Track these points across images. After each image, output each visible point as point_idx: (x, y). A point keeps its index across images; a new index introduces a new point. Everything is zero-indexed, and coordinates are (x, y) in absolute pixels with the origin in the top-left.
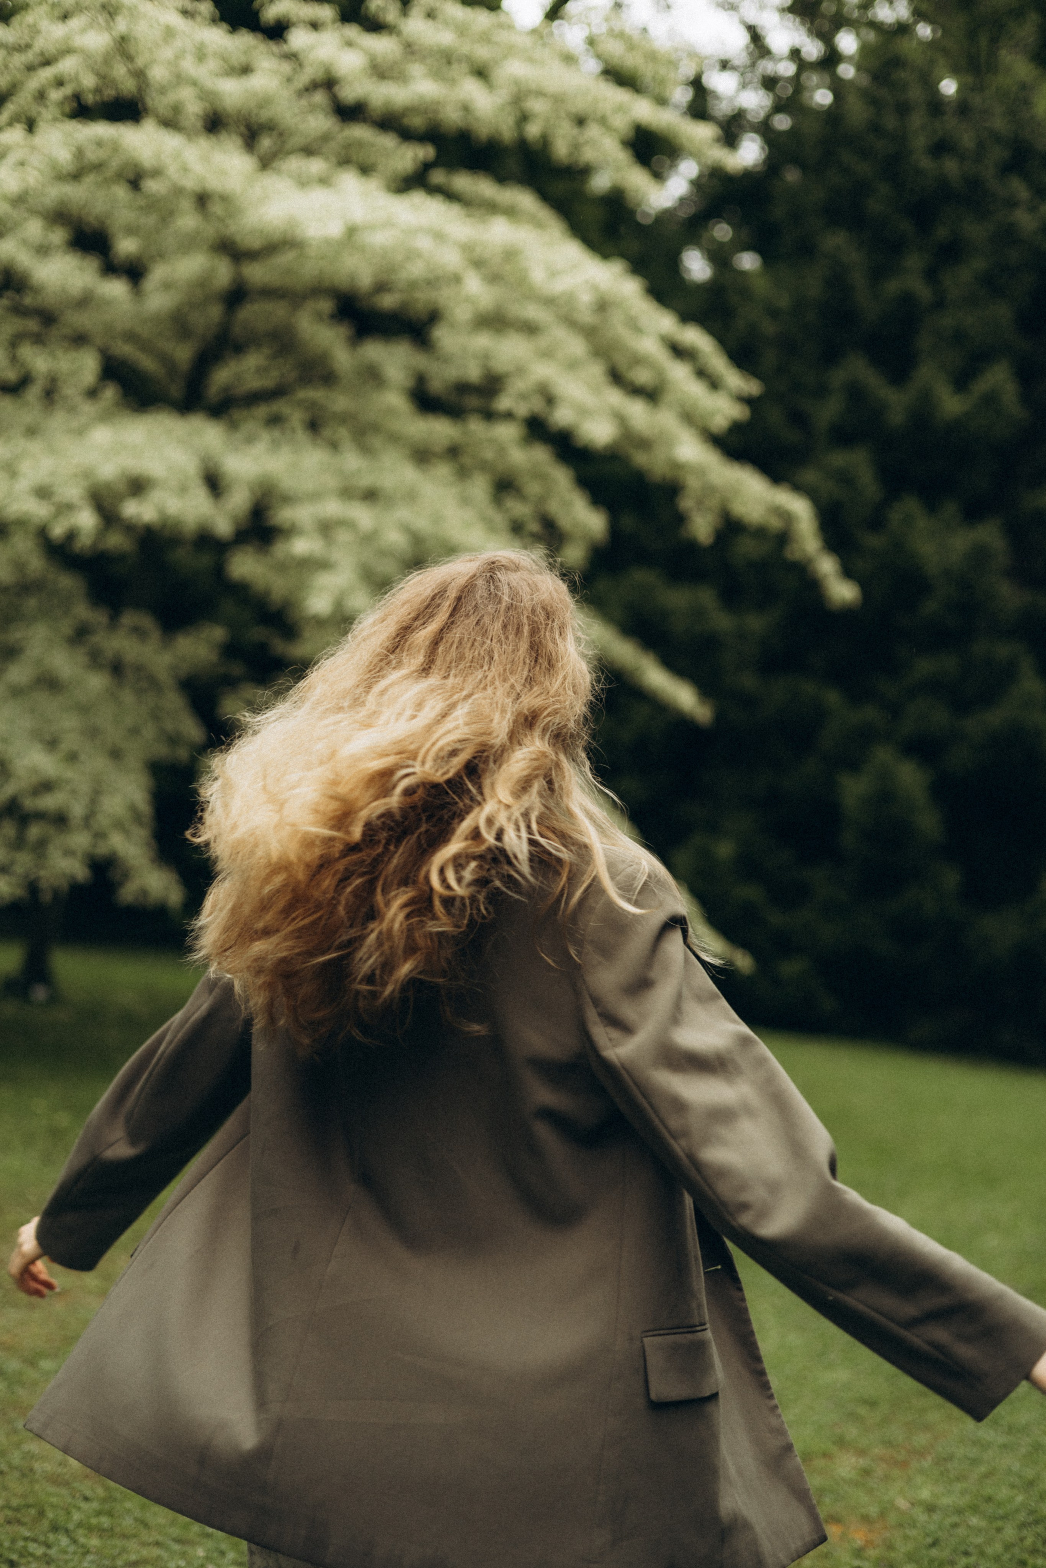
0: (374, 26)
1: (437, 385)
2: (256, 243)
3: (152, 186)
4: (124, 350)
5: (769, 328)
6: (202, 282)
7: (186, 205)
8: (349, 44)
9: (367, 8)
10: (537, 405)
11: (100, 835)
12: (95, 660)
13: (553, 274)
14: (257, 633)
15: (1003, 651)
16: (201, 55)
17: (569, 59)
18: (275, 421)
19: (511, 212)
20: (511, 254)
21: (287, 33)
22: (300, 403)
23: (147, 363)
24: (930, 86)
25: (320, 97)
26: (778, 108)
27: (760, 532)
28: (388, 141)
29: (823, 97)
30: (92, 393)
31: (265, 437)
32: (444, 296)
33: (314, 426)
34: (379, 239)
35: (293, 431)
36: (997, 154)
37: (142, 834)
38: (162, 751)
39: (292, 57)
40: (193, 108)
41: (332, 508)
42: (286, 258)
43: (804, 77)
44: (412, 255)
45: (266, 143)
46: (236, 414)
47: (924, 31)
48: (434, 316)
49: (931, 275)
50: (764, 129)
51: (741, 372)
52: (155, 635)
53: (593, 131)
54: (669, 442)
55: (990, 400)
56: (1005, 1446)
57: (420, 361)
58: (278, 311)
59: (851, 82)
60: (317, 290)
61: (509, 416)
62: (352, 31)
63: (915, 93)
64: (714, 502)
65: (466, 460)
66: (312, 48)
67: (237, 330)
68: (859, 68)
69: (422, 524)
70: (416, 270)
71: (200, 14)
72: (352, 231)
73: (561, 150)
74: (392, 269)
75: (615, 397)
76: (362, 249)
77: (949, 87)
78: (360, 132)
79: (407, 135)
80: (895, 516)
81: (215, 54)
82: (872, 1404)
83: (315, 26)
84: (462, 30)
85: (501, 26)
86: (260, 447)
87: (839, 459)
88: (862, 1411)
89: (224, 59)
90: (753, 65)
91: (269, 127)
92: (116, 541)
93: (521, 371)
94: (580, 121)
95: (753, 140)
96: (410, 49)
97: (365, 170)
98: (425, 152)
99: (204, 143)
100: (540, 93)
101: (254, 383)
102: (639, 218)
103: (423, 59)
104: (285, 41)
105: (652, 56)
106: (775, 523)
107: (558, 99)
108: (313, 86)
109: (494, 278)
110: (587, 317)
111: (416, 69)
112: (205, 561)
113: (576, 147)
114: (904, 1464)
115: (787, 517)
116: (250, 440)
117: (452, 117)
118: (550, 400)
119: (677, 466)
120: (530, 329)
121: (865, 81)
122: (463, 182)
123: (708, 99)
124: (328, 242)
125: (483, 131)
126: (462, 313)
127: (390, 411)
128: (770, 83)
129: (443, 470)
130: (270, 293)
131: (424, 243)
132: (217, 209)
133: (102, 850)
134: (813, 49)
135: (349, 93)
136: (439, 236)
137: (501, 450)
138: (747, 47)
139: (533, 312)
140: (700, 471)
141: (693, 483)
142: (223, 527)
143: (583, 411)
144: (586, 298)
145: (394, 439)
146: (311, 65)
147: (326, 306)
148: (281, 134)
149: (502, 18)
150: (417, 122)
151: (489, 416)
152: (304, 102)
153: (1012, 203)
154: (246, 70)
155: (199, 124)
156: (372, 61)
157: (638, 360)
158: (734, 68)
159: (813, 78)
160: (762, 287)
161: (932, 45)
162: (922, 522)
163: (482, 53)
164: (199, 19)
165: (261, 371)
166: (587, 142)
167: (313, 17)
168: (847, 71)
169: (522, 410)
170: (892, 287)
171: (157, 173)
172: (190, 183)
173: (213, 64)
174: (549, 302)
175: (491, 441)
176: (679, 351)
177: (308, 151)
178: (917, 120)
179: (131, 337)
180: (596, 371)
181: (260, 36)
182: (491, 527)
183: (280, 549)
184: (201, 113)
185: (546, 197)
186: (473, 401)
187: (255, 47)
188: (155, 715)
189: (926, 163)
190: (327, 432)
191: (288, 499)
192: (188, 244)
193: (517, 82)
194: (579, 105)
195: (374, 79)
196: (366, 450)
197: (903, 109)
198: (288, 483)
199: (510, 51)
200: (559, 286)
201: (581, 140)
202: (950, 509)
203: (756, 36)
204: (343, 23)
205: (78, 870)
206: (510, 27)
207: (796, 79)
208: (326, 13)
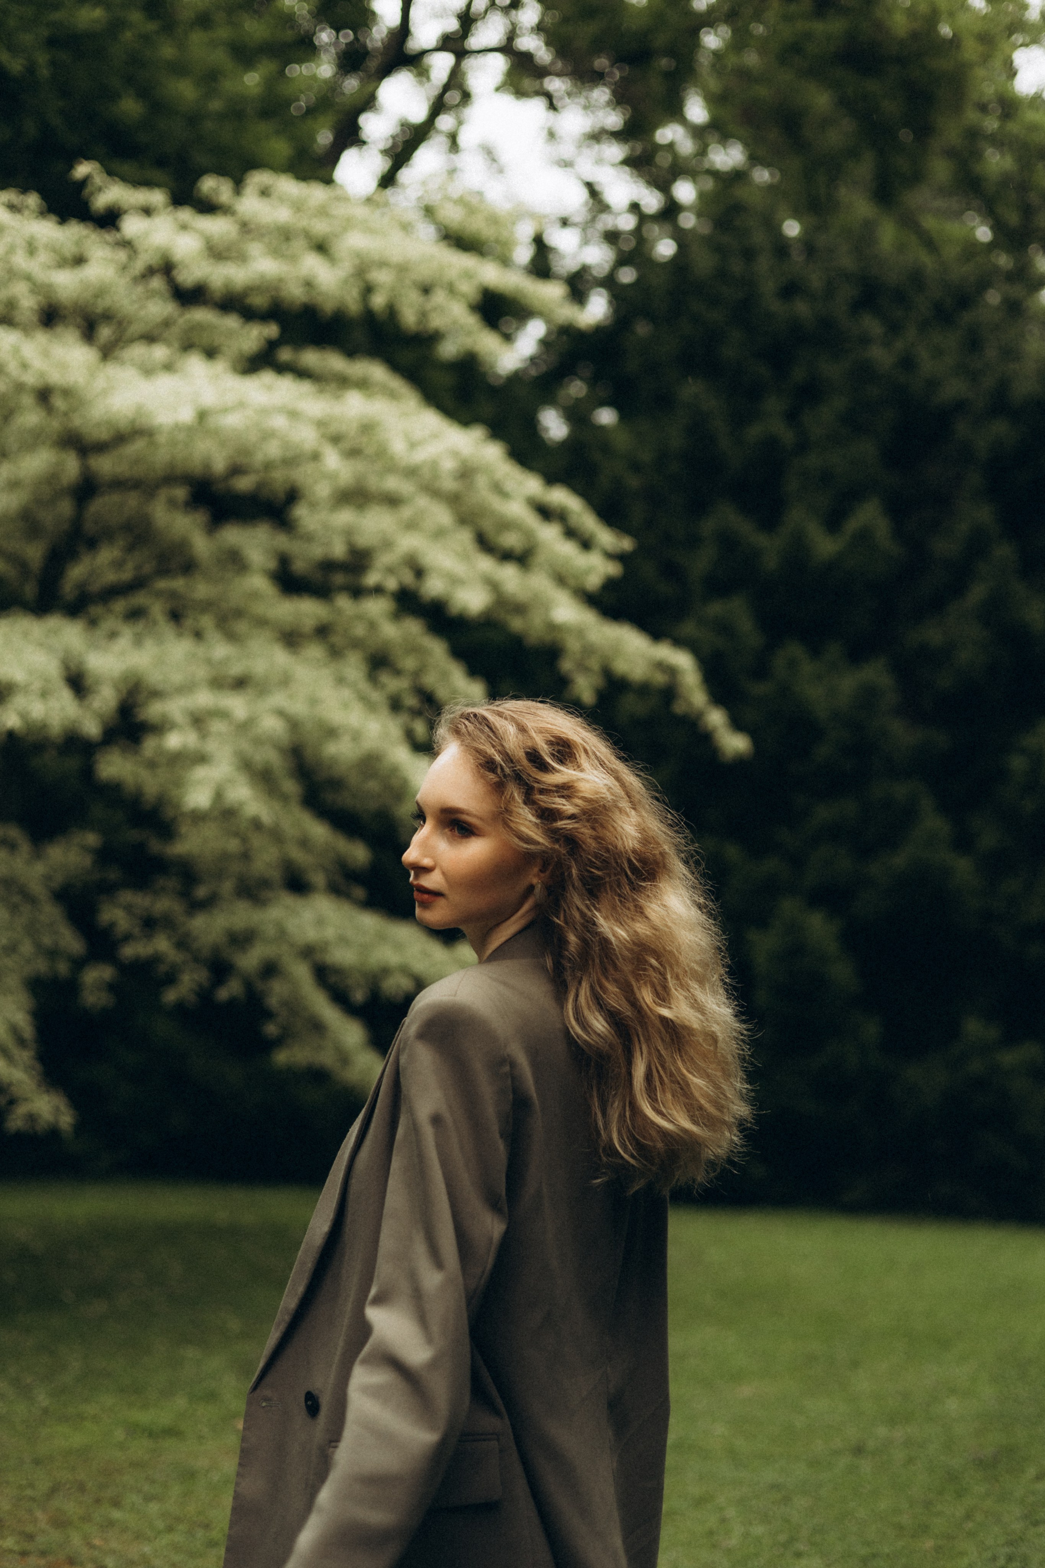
0: (207, 207)
1: (299, 566)
2: (104, 435)
5: (633, 482)
6: (51, 478)
7: (28, 400)
8: (184, 227)
9: (199, 190)
10: (408, 578)
13: (413, 445)
14: (133, 835)
15: (901, 790)
16: (31, 249)
17: (406, 227)
18: (135, 615)
19: (363, 385)
20: (368, 428)
21: (120, 221)
22: (159, 594)
24: (773, 228)
25: (157, 283)
26: (622, 260)
27: (644, 689)
28: (232, 322)
29: (665, 249)
31: (127, 634)
32: (302, 475)
33: (175, 617)
34: (232, 421)
35: (155, 623)
36: (847, 293)
37: (25, 1056)
38: (41, 966)
39: (127, 244)
40: (28, 303)
41: (204, 699)
42: (138, 446)
43: (644, 230)
44: (267, 435)
45: (105, 333)
46: (95, 610)
47: (762, 176)
48: (293, 495)
49: (792, 417)
50: (609, 282)
51: (612, 530)
52: (25, 847)
53: (439, 297)
54: (547, 606)
55: (864, 536)
57: (282, 541)
58: (132, 501)
59: (693, 231)
60: (171, 478)
61: (378, 590)
62: (186, 214)
63: (759, 238)
64: (594, 664)
65: (336, 639)
66: (147, 234)
67: (89, 527)
68: (699, 215)
69: (298, 708)
70: (273, 450)
71: (27, 207)
72: (202, 415)
73: (409, 318)
74: (245, 451)
75: (485, 564)
76: (216, 433)
77: (792, 229)
78: (201, 315)
79: (249, 314)
80: (779, 662)
81: (46, 246)
83: (147, 211)
84: (298, 207)
85: (338, 199)
86: (124, 641)
87: (716, 609)
89: (54, 250)
90: (593, 220)
91: (108, 316)
93: (388, 544)
94: (426, 290)
95: (600, 295)
96: (246, 227)
97: (211, 353)
98: (272, 330)
99: (41, 337)
100: (383, 264)
101: (111, 577)
102: (492, 381)
103: (260, 237)
104: (118, 229)
105: (494, 220)
106: (660, 679)
107: (402, 269)
108: (150, 272)
109: (353, 453)
110: (449, 484)
111: (255, 249)
112: (72, 764)
113: (423, 315)
115: (672, 671)
116: (113, 635)
117: (295, 293)
118: (419, 572)
119: (553, 627)
120: (392, 501)
121: (706, 229)
122: (311, 358)
123: (551, 256)
124: (177, 427)
125: (329, 307)
126: (323, 490)
127: (255, 595)
128: (612, 237)
129: (315, 651)
130: (119, 484)
131: (279, 422)
132: (59, 403)
134: (652, 201)
135: (187, 277)
136: (293, 415)
137: (372, 625)
138: (587, 203)
139: (393, 484)
140: (580, 632)
141: (573, 645)
142: (92, 728)
143: (455, 581)
144: (448, 465)
145: (262, 622)
146: (146, 251)
147: (181, 493)
148: (120, 323)
149: (339, 192)
150: (259, 301)
151: (358, 592)
152: (140, 289)
153: (865, 340)
154: (79, 261)
155: (35, 319)
156: (208, 243)
157: (506, 525)
158: (575, 225)
159: (655, 230)
160: (623, 441)
161: (771, 188)
162: (807, 667)
163: (320, 227)
164: (26, 213)
165: (118, 565)
166: (435, 309)
167: (144, 203)
168: (688, 221)
169: (392, 584)
170: (755, 432)
172: (30, 379)
173: (43, 257)
174: (411, 472)
175: (359, 617)
176: (545, 512)
177: (150, 338)
178: (764, 264)
180: (465, 537)
181: (90, 225)
182: (370, 706)
183: (150, 745)
184: (36, 307)
185: (395, 366)
186: (339, 579)
187: (87, 237)
188: (32, 930)
189: (776, 306)
190: (189, 622)
191: (156, 694)
192: (32, 441)
193: (358, 255)
194: (424, 273)
195: (212, 261)
196: (231, 637)
197: (749, 254)
198: (155, 677)
199: (349, 224)
200: (420, 456)
201: (429, 306)
202: (834, 650)
203: (593, 190)
204: (175, 208)
206: (345, 199)
207: (637, 232)
208: (157, 197)
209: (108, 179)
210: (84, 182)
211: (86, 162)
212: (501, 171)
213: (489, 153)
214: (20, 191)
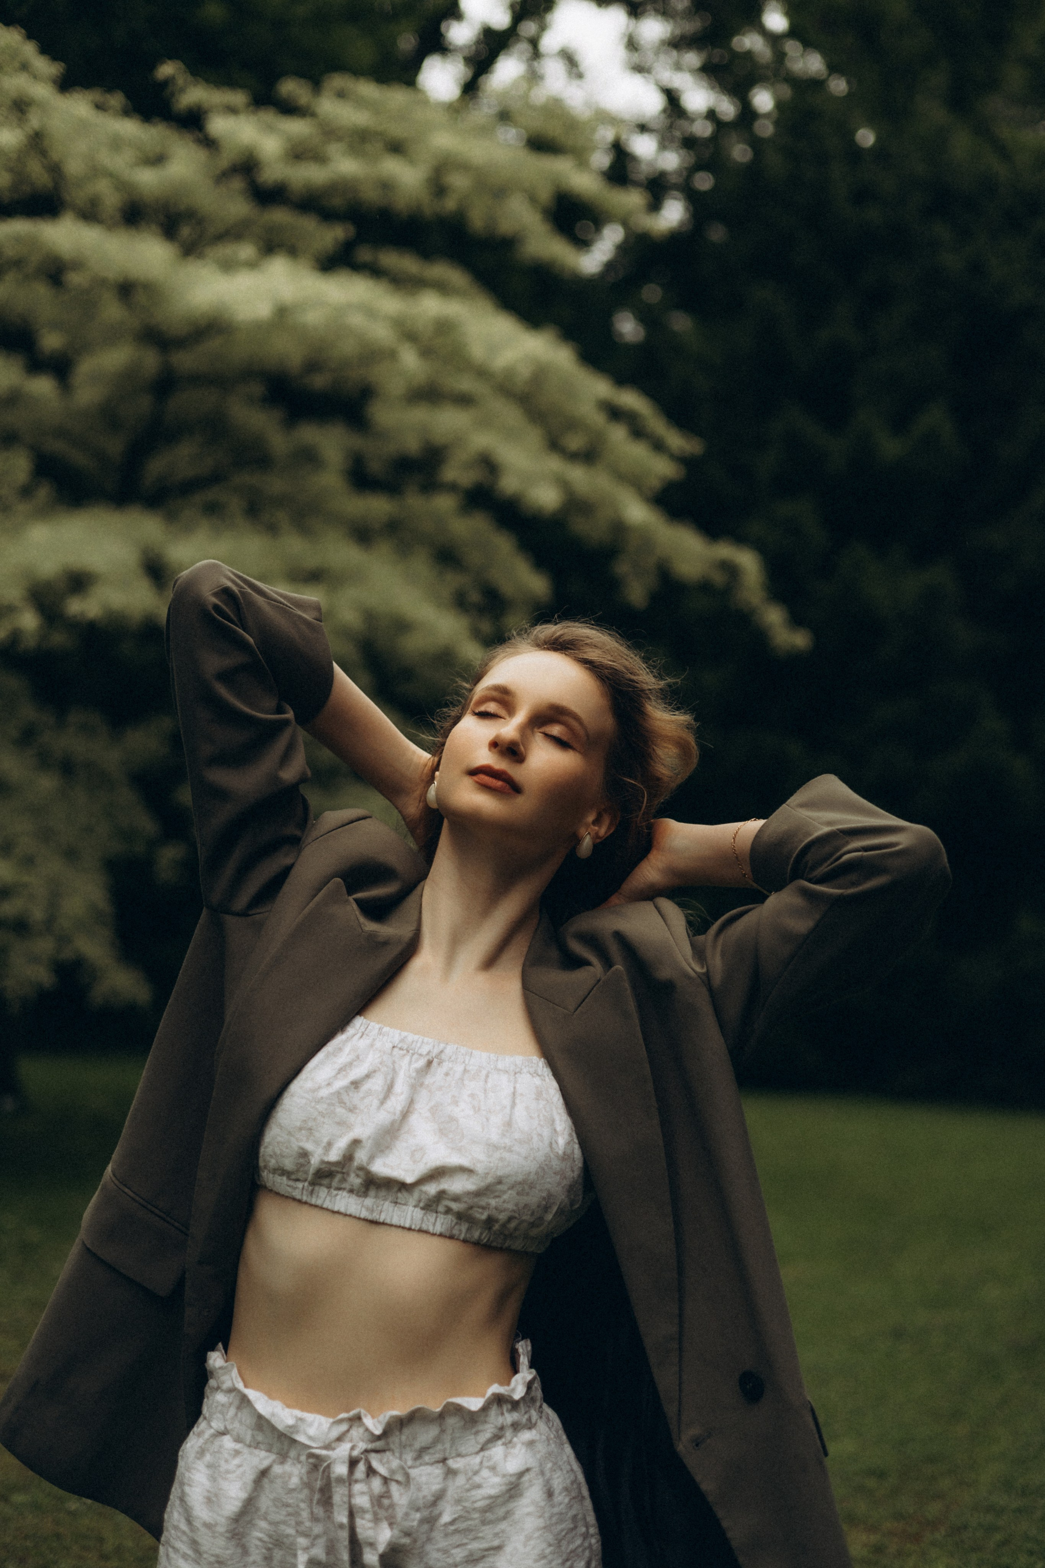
0: (289, 109)
1: (374, 465)
2: (182, 330)
3: (74, 279)
4: (56, 446)
6: (131, 373)
7: (109, 296)
8: (268, 128)
9: (278, 92)
10: (481, 475)
11: (63, 940)
12: (44, 761)
13: (492, 349)
16: (116, 146)
18: (213, 510)
19: (443, 288)
20: (443, 328)
21: (205, 121)
22: (237, 489)
23: (79, 458)
24: (848, 136)
25: (237, 184)
26: (699, 165)
27: (705, 587)
28: (310, 222)
29: (741, 154)
30: (26, 492)
31: (205, 525)
32: (377, 373)
33: (253, 510)
34: (312, 318)
35: (232, 518)
36: (918, 199)
38: (117, 847)
39: (210, 143)
40: (111, 200)
42: (213, 344)
43: (721, 137)
44: (345, 332)
45: (185, 231)
46: (173, 504)
47: (839, 86)
48: (368, 393)
50: (685, 187)
51: (681, 432)
52: (104, 730)
53: (512, 202)
54: (613, 503)
55: (930, 439)
56: (1019, 1510)
57: (357, 442)
58: (208, 397)
59: (769, 139)
60: (247, 374)
61: (451, 487)
62: (268, 116)
63: (832, 144)
64: (652, 565)
65: (407, 535)
66: (229, 133)
67: (169, 421)
68: (777, 126)
69: (375, 601)
70: (348, 348)
71: (112, 106)
72: (282, 311)
73: (477, 220)
74: (323, 348)
75: (554, 464)
76: (295, 330)
77: (866, 137)
78: (280, 216)
79: (328, 215)
80: (845, 562)
81: (129, 144)
82: (881, 1474)
83: (232, 110)
84: (377, 110)
85: (418, 100)
86: (201, 535)
87: (785, 508)
88: (871, 1483)
89: (140, 149)
90: (671, 127)
91: (188, 216)
92: (59, 639)
93: (460, 441)
94: (500, 194)
95: (676, 200)
96: (330, 132)
97: (293, 252)
98: (345, 231)
99: (124, 235)
100: (460, 166)
101: (188, 472)
103: (339, 139)
104: (202, 129)
105: (572, 125)
106: (719, 577)
107: (480, 172)
108: (231, 172)
109: (426, 352)
110: (523, 386)
111: (334, 150)
112: (149, 653)
113: (492, 220)
114: (916, 1538)
115: (731, 570)
116: (190, 529)
117: (371, 195)
118: (493, 469)
119: (619, 527)
120: (465, 400)
121: (784, 136)
122: (391, 259)
123: (628, 163)
124: (258, 325)
125: (403, 207)
126: (395, 388)
127: (328, 491)
128: (689, 143)
129: (384, 548)
130: (198, 380)
131: (356, 320)
132: (141, 298)
133: (67, 954)
134: (728, 108)
135: (267, 177)
136: (370, 312)
137: (440, 522)
138: (664, 109)
139: (466, 384)
140: (643, 531)
141: (632, 546)
143: (528, 478)
145: (334, 518)
146: (230, 149)
147: (257, 389)
148: (200, 222)
150: (337, 202)
151: (428, 488)
152: (222, 188)
153: (935, 246)
154: (160, 159)
155: (118, 215)
156: (290, 144)
157: (573, 425)
158: (652, 131)
159: (731, 137)
160: (695, 345)
161: (847, 99)
162: (872, 567)
163: (397, 130)
164: (112, 112)
165: (195, 459)
166: (505, 212)
167: (226, 102)
168: (764, 129)
169: (465, 481)
171: (77, 265)
172: (112, 274)
173: (128, 155)
175: (429, 513)
176: (615, 413)
177: (234, 236)
178: (836, 170)
179: (61, 433)
180: (535, 438)
181: (173, 125)
182: (439, 602)
184: (118, 203)
186: (413, 476)
187: (169, 136)
188: (109, 812)
189: (847, 211)
190: (266, 516)
192: (112, 336)
193: (437, 156)
194: (500, 177)
195: (293, 162)
196: (305, 532)
197: (822, 160)
199: (428, 127)
201: (498, 210)
202: (898, 553)
203: (672, 98)
204: (258, 108)
205: (43, 975)
206: (425, 102)
207: (714, 138)
208: (238, 98)
209: (190, 78)
210: (166, 83)
211: (169, 62)
212: (580, 76)
213: (569, 59)
214: (105, 91)
